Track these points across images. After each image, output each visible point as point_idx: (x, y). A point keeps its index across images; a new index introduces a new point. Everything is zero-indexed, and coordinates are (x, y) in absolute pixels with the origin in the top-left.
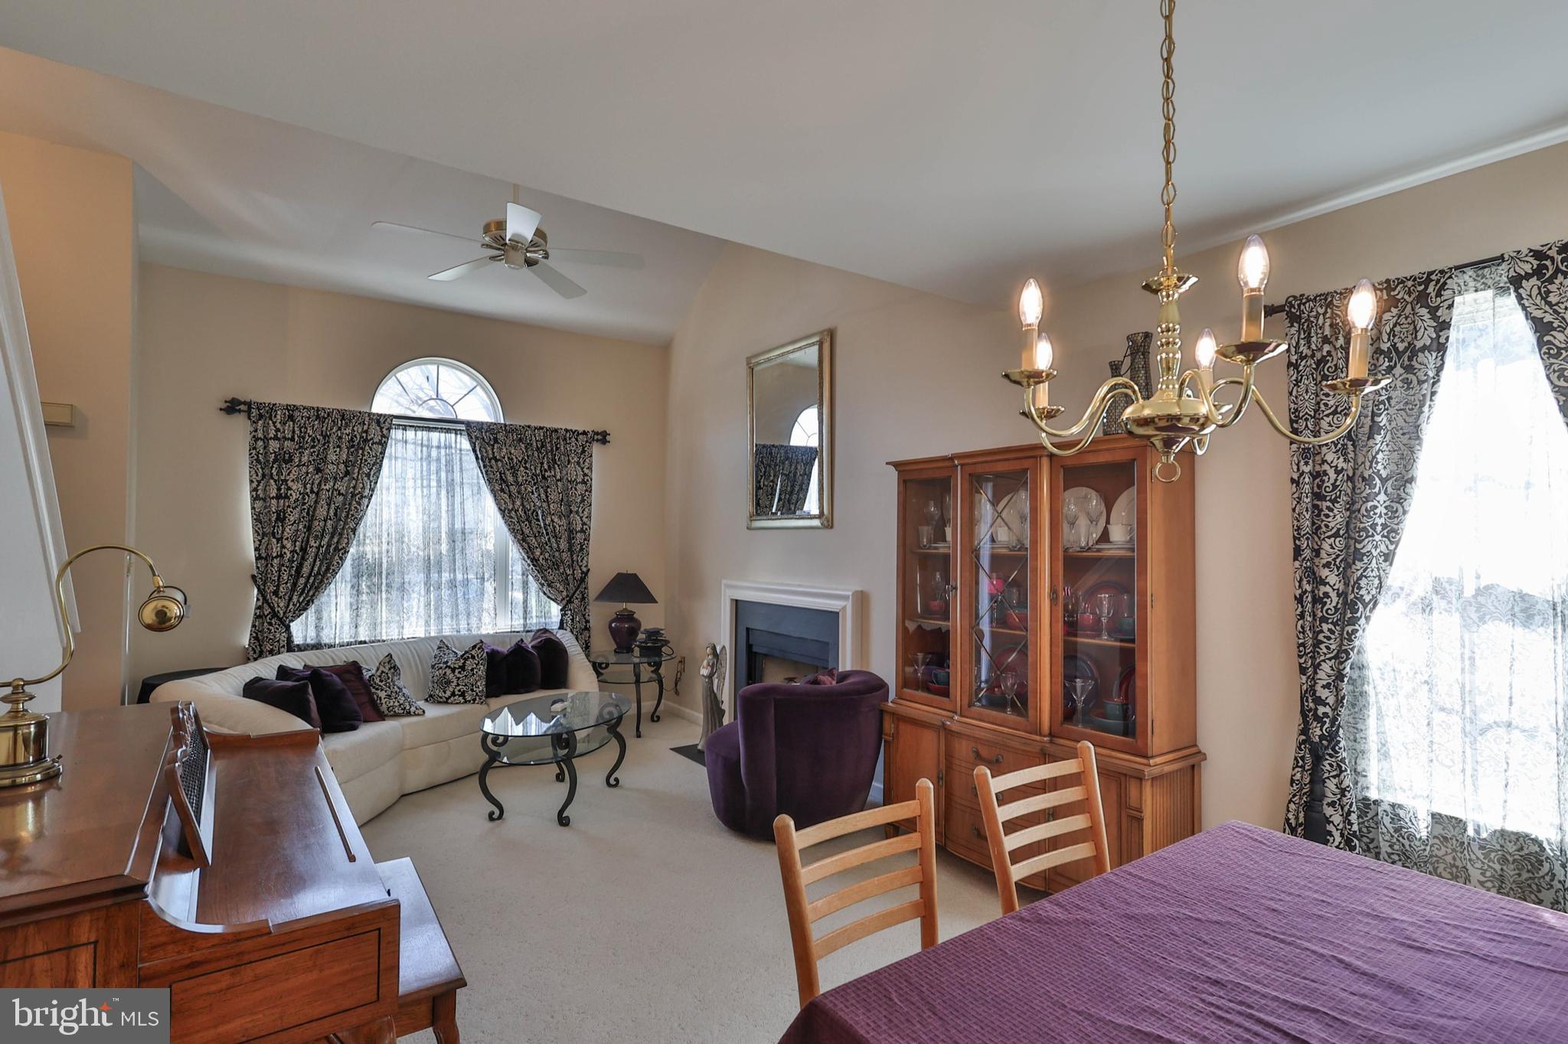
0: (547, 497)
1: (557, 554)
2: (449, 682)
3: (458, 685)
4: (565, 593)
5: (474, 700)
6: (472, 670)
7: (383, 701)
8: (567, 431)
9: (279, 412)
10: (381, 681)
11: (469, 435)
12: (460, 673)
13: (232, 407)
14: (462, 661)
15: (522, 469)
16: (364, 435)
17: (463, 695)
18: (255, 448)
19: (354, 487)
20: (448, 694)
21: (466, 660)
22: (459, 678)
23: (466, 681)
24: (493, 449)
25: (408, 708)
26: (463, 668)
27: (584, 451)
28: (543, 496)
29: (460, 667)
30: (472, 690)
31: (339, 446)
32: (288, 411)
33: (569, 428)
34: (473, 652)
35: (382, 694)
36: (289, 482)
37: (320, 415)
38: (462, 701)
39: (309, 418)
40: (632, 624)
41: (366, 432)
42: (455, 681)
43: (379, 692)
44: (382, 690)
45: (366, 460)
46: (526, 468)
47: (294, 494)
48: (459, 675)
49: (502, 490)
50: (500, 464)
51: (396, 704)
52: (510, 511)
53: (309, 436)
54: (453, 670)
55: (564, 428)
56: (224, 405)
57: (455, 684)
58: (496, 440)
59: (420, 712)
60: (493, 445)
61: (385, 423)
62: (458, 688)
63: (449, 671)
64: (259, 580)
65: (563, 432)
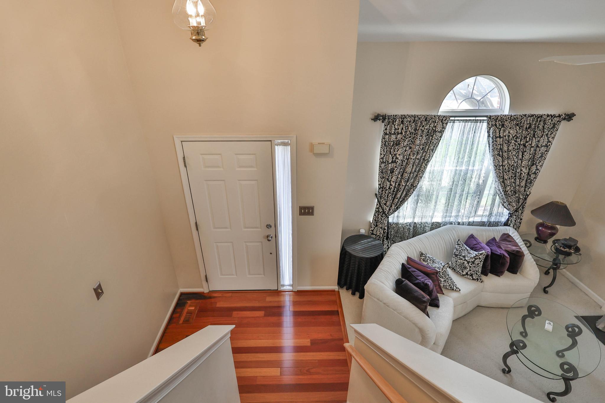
0: (523, 157)
1: (517, 187)
2: (465, 268)
3: (470, 270)
4: (515, 207)
5: (478, 279)
6: (478, 264)
7: (442, 282)
8: (548, 116)
9: (397, 120)
10: (443, 274)
11: (488, 124)
12: (471, 264)
13: (376, 118)
14: (474, 259)
15: (513, 141)
16: (434, 128)
17: (471, 275)
18: (384, 138)
19: (425, 156)
20: (464, 273)
21: (476, 259)
22: (471, 267)
23: (474, 269)
24: (500, 131)
25: (452, 287)
26: (473, 262)
27: (554, 127)
28: (520, 156)
29: (472, 262)
30: (477, 274)
31: (421, 136)
32: (402, 118)
33: (549, 114)
34: (480, 256)
35: (442, 280)
36: (397, 155)
37: (415, 119)
38: (471, 278)
39: (410, 122)
41: (435, 127)
42: (469, 267)
43: (441, 279)
44: (442, 278)
45: (433, 142)
46: (516, 141)
47: (399, 162)
48: (471, 266)
49: (499, 155)
50: (501, 139)
51: (448, 285)
52: (500, 166)
53: (409, 132)
54: (468, 262)
55: (546, 114)
56: (373, 117)
57: (468, 269)
58: (503, 126)
59: (458, 290)
60: (500, 129)
61: (444, 120)
62: (470, 272)
63: (466, 262)
64: (379, 197)
65: (545, 117)
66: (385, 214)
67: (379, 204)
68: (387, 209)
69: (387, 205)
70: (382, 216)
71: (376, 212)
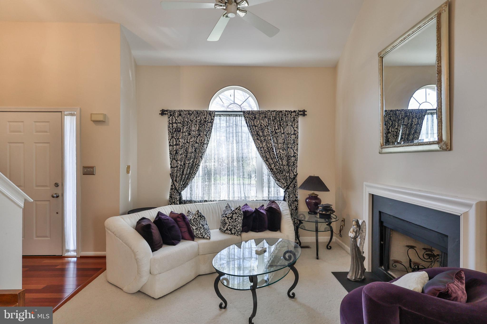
0: (277, 141)
1: (282, 167)
2: (226, 223)
3: (229, 225)
4: (285, 184)
5: (235, 233)
6: (236, 219)
7: (195, 231)
8: (286, 111)
9: (176, 113)
10: (194, 222)
11: (244, 117)
12: (230, 220)
13: (163, 113)
14: (232, 215)
15: (266, 129)
16: (205, 119)
17: (231, 230)
18: (169, 127)
19: (201, 140)
20: (225, 229)
21: (233, 214)
22: (230, 222)
23: (233, 224)
24: (254, 122)
25: (204, 235)
26: (232, 217)
27: (294, 120)
28: (275, 141)
29: (231, 217)
30: (235, 228)
31: (196, 125)
32: (179, 112)
33: (287, 110)
34: (236, 211)
35: (194, 228)
36: (180, 139)
37: (189, 113)
38: (230, 233)
39: (186, 114)
40: (317, 201)
41: (205, 118)
42: (228, 223)
43: (193, 226)
44: (194, 226)
45: (205, 129)
46: (268, 129)
47: (181, 144)
48: (230, 221)
49: (258, 139)
50: (257, 128)
51: (199, 233)
52: (261, 148)
53: (186, 121)
54: (228, 218)
55: (285, 110)
56: (160, 112)
57: (228, 225)
58: (255, 118)
59: (208, 238)
60: (254, 120)
61: (212, 114)
62: (229, 227)
63: (226, 219)
64: (172, 175)
65: (285, 112)
66: (177, 189)
67: (172, 182)
68: (177, 185)
69: (177, 181)
70: (174, 192)
71: (172, 189)
